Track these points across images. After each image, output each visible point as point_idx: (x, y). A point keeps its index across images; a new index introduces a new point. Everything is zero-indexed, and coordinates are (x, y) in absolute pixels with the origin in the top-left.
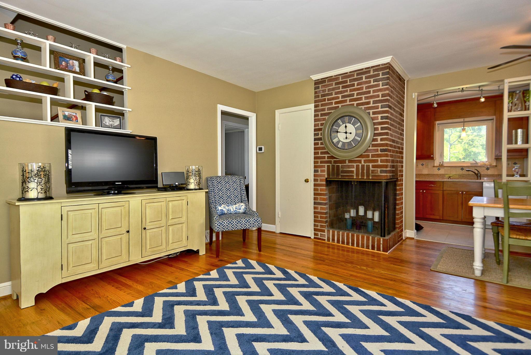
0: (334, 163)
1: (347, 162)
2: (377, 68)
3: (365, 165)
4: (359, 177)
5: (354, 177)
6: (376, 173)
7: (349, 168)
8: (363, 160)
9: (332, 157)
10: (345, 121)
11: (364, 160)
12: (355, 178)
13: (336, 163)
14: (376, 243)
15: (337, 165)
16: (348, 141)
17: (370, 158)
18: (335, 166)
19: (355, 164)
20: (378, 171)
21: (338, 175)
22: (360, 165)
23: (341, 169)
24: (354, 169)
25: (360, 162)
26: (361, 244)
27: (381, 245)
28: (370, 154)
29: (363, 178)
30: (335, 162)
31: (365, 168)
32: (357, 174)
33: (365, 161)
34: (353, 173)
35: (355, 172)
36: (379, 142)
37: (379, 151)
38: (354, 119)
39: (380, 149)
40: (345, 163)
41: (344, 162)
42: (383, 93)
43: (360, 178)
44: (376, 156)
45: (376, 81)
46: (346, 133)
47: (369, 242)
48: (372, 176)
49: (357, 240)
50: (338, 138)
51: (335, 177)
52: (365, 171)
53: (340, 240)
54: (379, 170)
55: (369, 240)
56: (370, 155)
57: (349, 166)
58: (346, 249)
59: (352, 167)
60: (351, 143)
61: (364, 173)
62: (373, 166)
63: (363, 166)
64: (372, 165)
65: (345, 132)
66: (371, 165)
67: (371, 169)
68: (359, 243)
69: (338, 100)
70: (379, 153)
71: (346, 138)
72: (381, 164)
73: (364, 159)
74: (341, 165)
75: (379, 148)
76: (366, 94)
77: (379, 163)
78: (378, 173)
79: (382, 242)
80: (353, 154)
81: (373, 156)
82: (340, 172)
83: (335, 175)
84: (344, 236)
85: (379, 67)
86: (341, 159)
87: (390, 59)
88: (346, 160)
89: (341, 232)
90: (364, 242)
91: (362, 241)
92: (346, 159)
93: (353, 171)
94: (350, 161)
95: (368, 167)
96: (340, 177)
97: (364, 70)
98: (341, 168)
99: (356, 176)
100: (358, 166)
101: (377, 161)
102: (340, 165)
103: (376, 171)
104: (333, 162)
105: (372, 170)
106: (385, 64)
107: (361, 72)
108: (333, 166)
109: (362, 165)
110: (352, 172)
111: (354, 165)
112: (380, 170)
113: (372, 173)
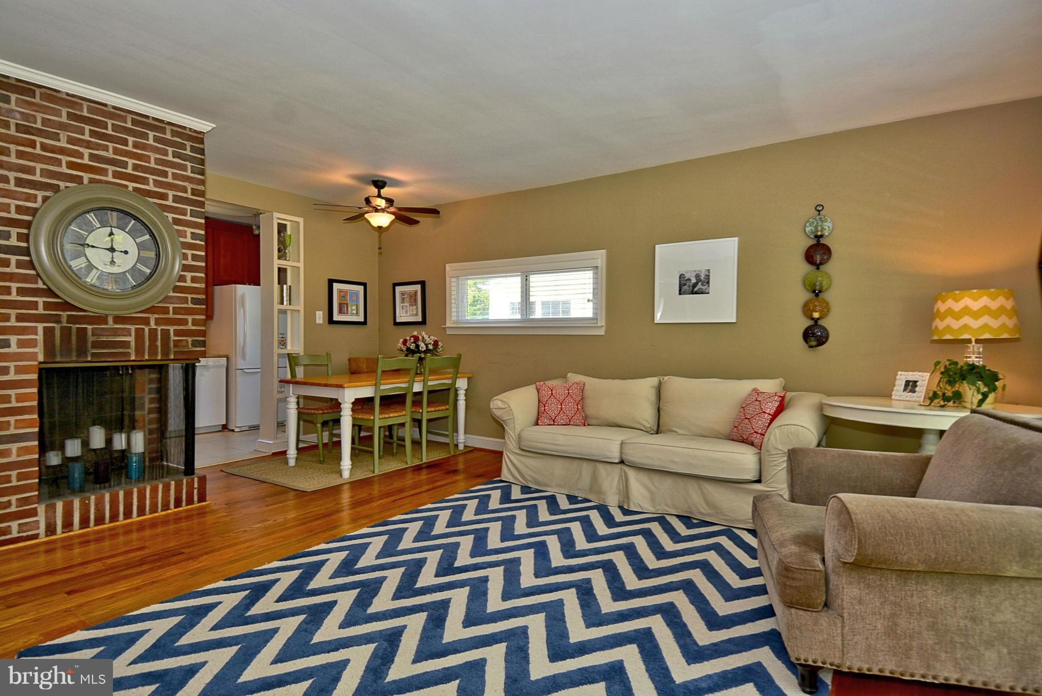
0: (67, 323)
1: (110, 320)
2: (180, 131)
3: (159, 329)
4: (144, 357)
5: (130, 357)
6: (184, 346)
7: (116, 335)
8: (153, 318)
9: (67, 306)
10: (107, 221)
11: (156, 318)
12: (133, 358)
13: (74, 323)
14: (184, 491)
15: (77, 328)
16: (115, 270)
17: (171, 315)
18: (74, 332)
19: (133, 328)
20: (187, 343)
21: (82, 351)
22: (147, 330)
23: (91, 339)
24: (131, 339)
25: (146, 322)
26: (150, 506)
27: (196, 491)
28: (171, 307)
29: (154, 358)
30: (71, 319)
31: (159, 337)
32: (139, 350)
33: (157, 322)
34: (129, 347)
35: (133, 344)
36: (189, 284)
37: (189, 303)
38: (133, 222)
39: (192, 298)
40: (106, 323)
41: (103, 319)
42: (195, 187)
43: (147, 357)
44: (183, 312)
45: (179, 157)
46: (112, 250)
47: (169, 493)
48: (175, 353)
49: (138, 501)
50: (87, 259)
51: (74, 359)
52: (159, 343)
53: (89, 517)
54: (190, 339)
55: (169, 490)
56: (171, 309)
57: (115, 332)
58: (107, 533)
59: (126, 333)
60: (126, 275)
61: (156, 347)
62: (177, 333)
63: (153, 332)
64: (174, 330)
65: (109, 247)
66: (172, 329)
67: (173, 338)
68: (145, 504)
69: (79, 161)
70: (190, 305)
71: (113, 262)
72: (194, 328)
73: (156, 316)
74: (93, 329)
75: (189, 296)
76: (158, 176)
77: (190, 326)
78: (187, 345)
79: (196, 485)
80: (132, 305)
81: (175, 311)
82: (89, 345)
83: (74, 354)
84: (104, 502)
85: (183, 131)
86: (93, 311)
87: (210, 129)
88: (107, 316)
89: (93, 498)
90: (157, 498)
91: (151, 498)
92: (107, 312)
93: (129, 342)
94: (118, 319)
95: (166, 333)
96: (89, 359)
97: (150, 121)
98: (93, 335)
99: (137, 354)
100: (139, 334)
101: (185, 322)
102: (89, 327)
103: (184, 343)
104: (64, 319)
105: (174, 341)
106: (195, 131)
107: (143, 122)
108: (66, 332)
109: (150, 330)
110: (126, 344)
111: (130, 329)
112: (192, 341)
113: (175, 346)
